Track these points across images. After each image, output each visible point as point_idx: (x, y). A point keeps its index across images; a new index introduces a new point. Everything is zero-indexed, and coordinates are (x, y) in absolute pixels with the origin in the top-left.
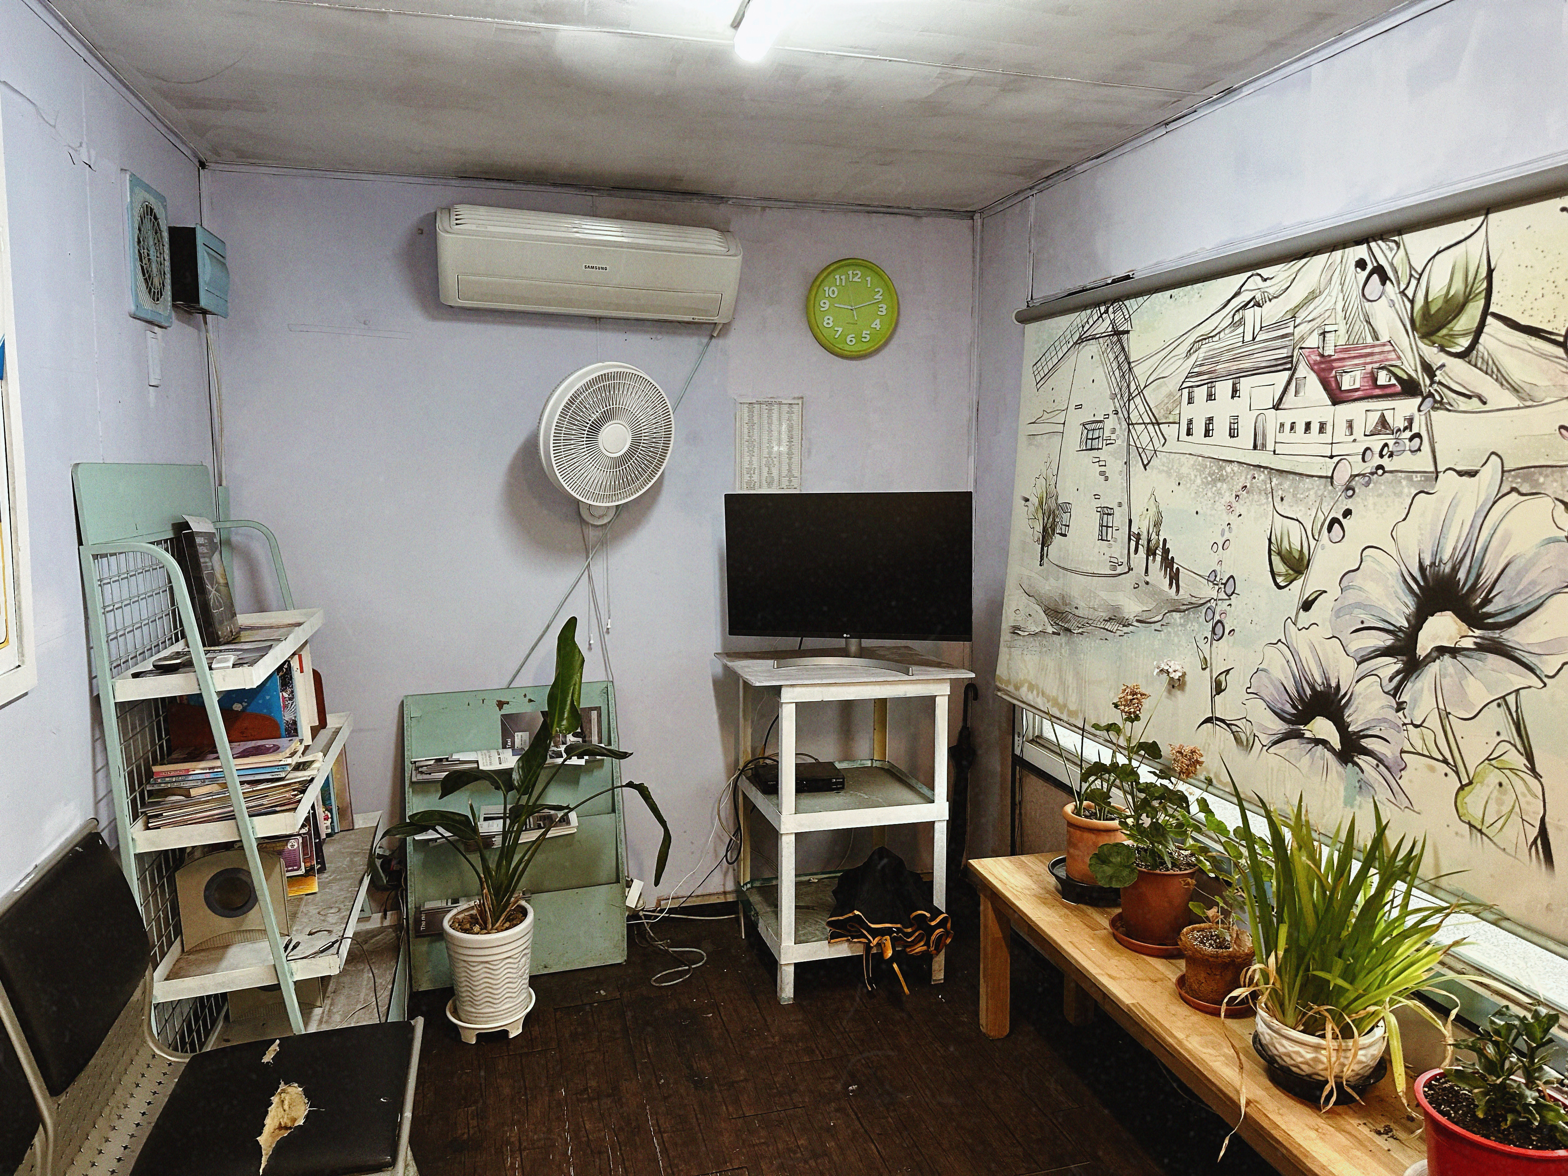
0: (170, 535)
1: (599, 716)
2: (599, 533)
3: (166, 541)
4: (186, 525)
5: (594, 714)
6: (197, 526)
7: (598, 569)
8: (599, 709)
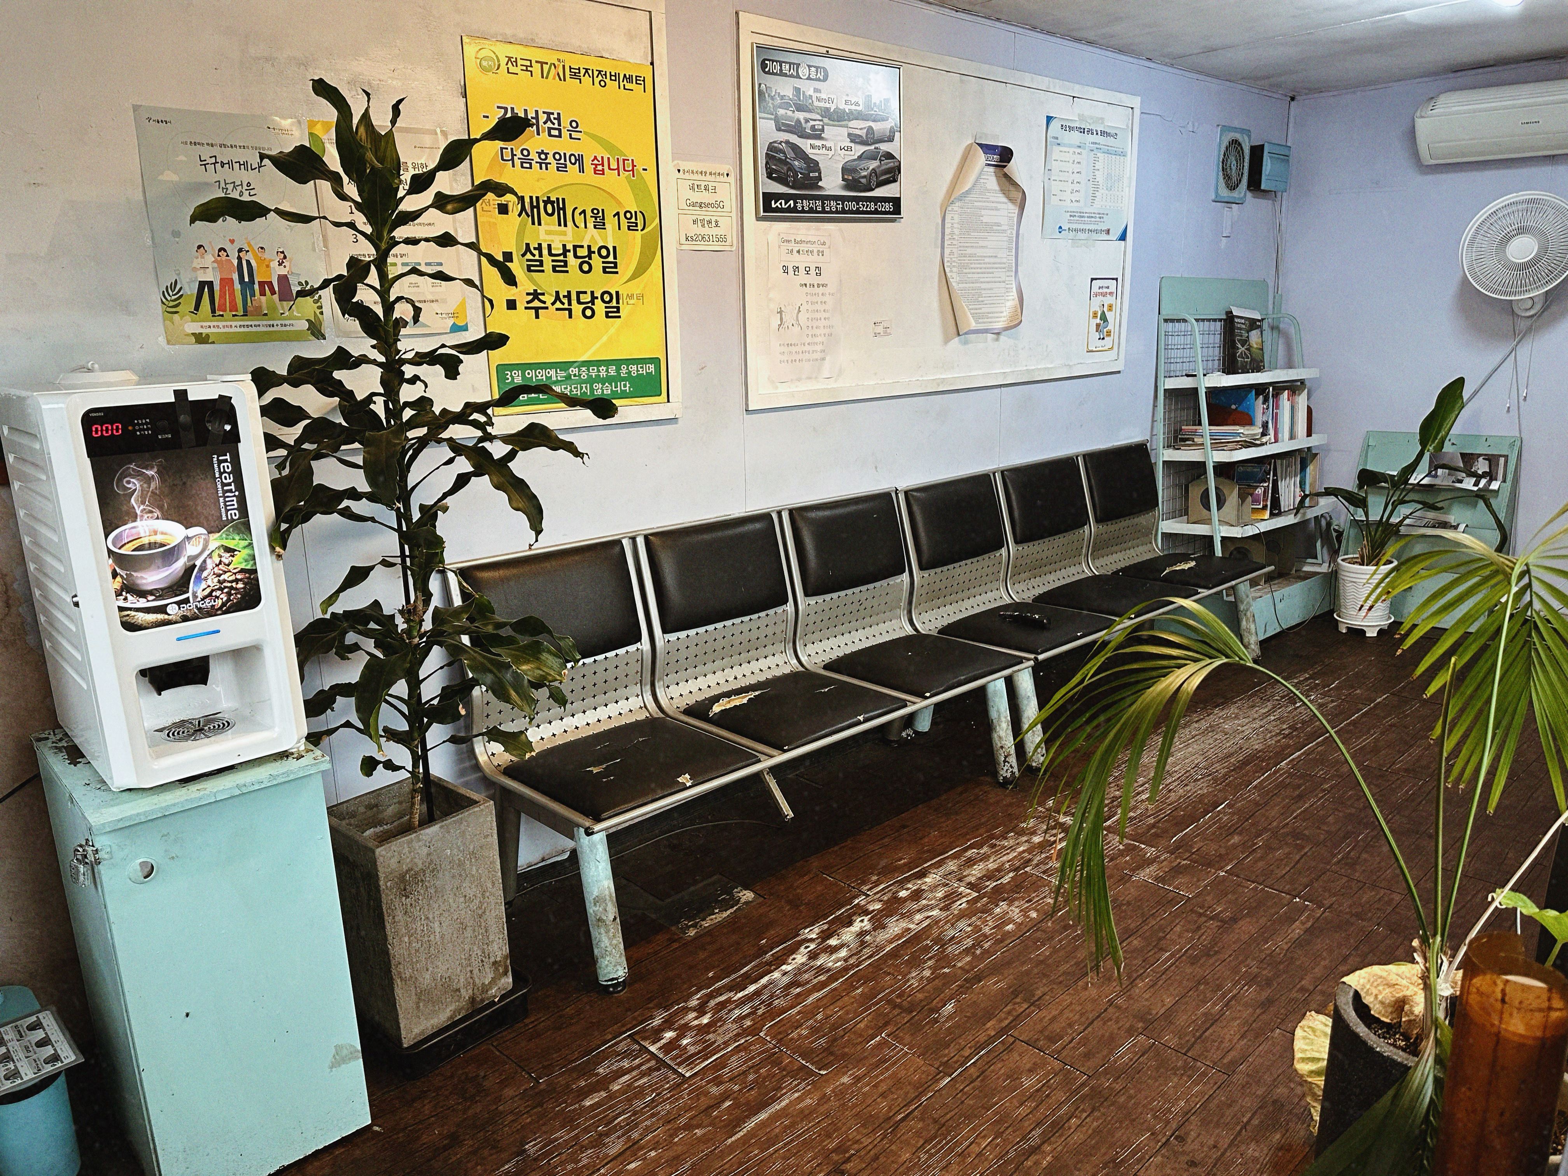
0: (1224, 317)
1: (1506, 462)
2: (1529, 322)
3: (1220, 320)
4: (1231, 312)
5: (1502, 460)
6: (1236, 312)
7: (1523, 352)
8: (1506, 457)
